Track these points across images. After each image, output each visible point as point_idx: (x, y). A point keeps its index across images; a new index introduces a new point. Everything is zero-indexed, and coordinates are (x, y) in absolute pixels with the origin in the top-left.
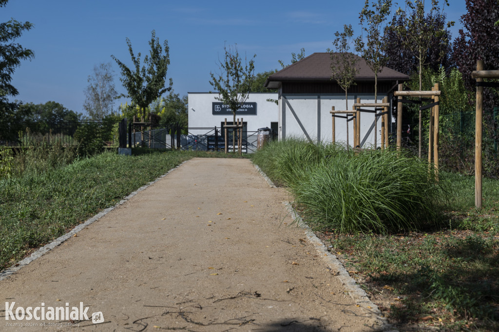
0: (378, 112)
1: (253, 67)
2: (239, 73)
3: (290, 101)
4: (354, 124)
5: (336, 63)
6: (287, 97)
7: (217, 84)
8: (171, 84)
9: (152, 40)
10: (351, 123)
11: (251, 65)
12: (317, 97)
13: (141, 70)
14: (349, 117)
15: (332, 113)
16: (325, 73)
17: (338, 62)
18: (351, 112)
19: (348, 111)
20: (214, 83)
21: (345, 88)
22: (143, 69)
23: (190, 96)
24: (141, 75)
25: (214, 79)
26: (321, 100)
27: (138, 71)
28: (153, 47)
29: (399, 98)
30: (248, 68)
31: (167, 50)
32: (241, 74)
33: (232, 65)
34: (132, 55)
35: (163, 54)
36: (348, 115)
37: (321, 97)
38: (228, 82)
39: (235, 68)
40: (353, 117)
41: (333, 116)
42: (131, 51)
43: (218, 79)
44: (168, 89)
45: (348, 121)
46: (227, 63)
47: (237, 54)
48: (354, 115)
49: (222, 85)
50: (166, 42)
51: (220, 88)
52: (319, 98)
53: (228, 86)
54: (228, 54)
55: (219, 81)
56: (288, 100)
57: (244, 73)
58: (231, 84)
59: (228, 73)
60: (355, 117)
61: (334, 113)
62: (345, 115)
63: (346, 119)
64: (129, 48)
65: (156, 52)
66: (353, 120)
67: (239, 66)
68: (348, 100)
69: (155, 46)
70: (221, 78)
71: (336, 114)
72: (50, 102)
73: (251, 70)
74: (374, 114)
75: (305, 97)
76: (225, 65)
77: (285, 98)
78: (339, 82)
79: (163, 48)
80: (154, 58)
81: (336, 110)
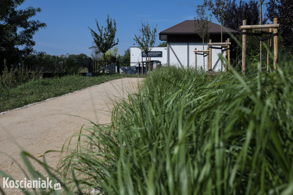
0: (223, 49)
1: (156, 31)
2: (149, 34)
3: (172, 46)
4: (208, 58)
5: (197, 23)
6: (170, 44)
7: (138, 40)
8: (118, 41)
9: (108, 19)
10: (206, 58)
11: (155, 30)
12: (187, 44)
13: (103, 34)
14: (205, 54)
15: (195, 52)
16: (191, 30)
17: (199, 23)
18: (206, 51)
19: (205, 50)
20: (136, 39)
21: (202, 38)
22: (104, 34)
23: (131, 49)
24: (103, 37)
25: (136, 37)
26: (189, 46)
27: (101, 35)
28: (108, 23)
29: (244, 31)
30: (154, 32)
31: (115, 24)
32: (150, 35)
33: (145, 30)
34: (98, 27)
35: (113, 26)
36: (204, 53)
37: (189, 44)
38: (143, 39)
39: (147, 32)
40: (207, 54)
41: (195, 53)
42: (97, 25)
43: (138, 37)
44: (116, 44)
45: (204, 56)
46: (142, 29)
47: (148, 25)
48: (208, 53)
49: (140, 40)
50: (114, 20)
51: (139, 42)
52: (188, 44)
53: (143, 41)
54: (143, 25)
55: (139, 38)
56: (171, 46)
57: (151, 34)
58: (145, 40)
59: (143, 34)
60: (209, 54)
61: (196, 52)
62: (202, 53)
63: (203, 55)
64: (96, 23)
65: (110, 26)
66: (207, 56)
67: (149, 31)
68: (204, 46)
69: (109, 22)
70: (140, 37)
71: (197, 53)
72: (81, 54)
73: (155, 33)
74: (221, 50)
75: (180, 44)
76: (142, 30)
77: (169, 45)
78: (199, 34)
79: (113, 23)
80: (108, 28)
81: (197, 50)
